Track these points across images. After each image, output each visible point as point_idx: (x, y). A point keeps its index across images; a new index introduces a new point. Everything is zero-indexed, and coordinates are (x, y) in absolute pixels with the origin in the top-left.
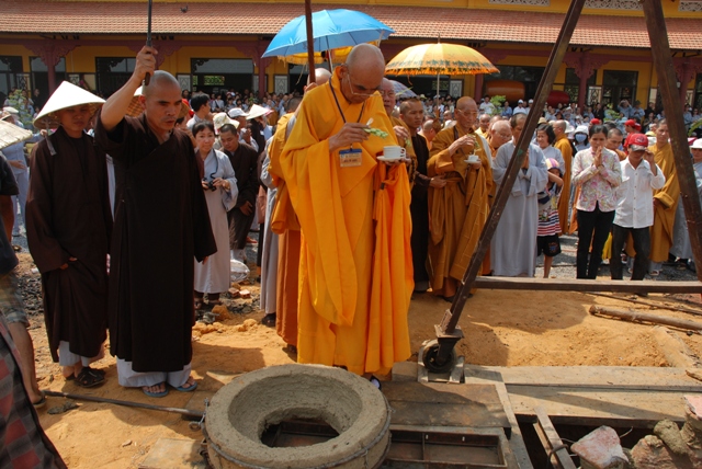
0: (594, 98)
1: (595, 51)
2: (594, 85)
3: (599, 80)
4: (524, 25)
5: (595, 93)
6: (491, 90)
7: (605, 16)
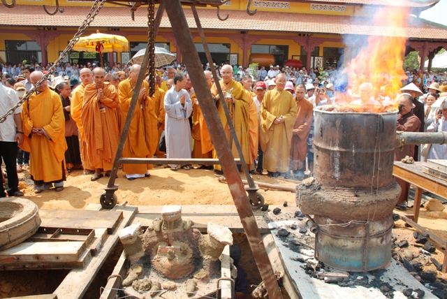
0: (318, 64)
1: (314, 36)
2: (318, 56)
3: (321, 53)
4: (273, 20)
5: (319, 61)
6: (254, 60)
7: (323, 15)
